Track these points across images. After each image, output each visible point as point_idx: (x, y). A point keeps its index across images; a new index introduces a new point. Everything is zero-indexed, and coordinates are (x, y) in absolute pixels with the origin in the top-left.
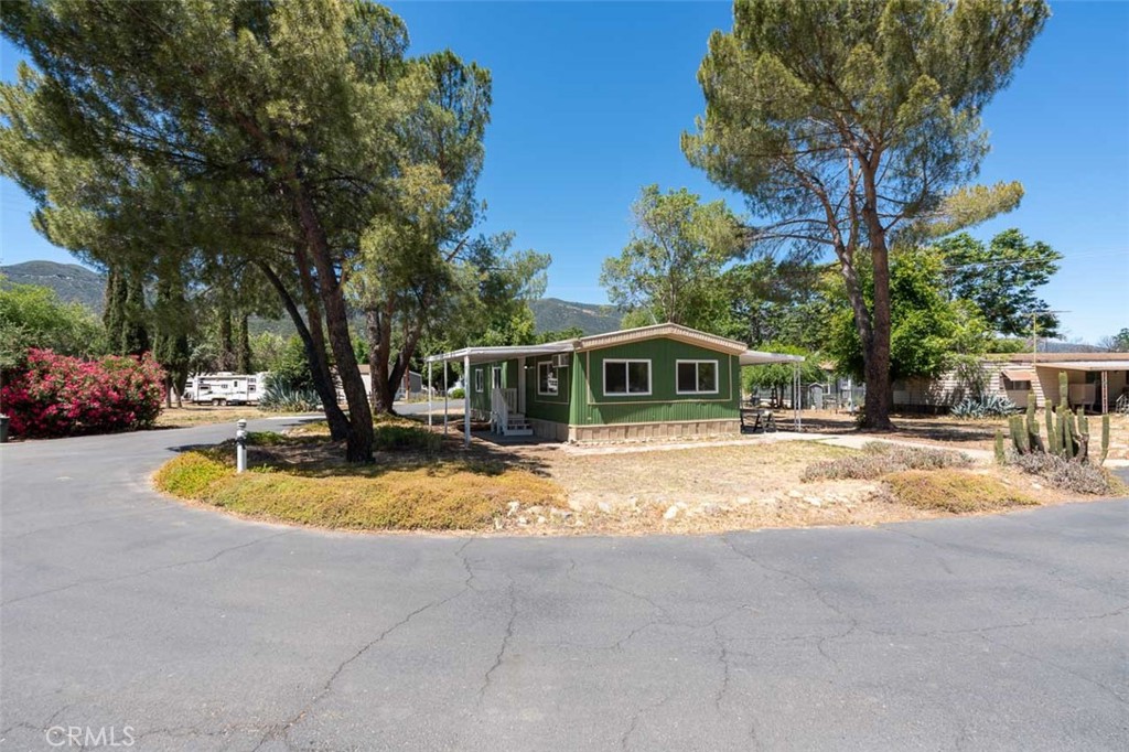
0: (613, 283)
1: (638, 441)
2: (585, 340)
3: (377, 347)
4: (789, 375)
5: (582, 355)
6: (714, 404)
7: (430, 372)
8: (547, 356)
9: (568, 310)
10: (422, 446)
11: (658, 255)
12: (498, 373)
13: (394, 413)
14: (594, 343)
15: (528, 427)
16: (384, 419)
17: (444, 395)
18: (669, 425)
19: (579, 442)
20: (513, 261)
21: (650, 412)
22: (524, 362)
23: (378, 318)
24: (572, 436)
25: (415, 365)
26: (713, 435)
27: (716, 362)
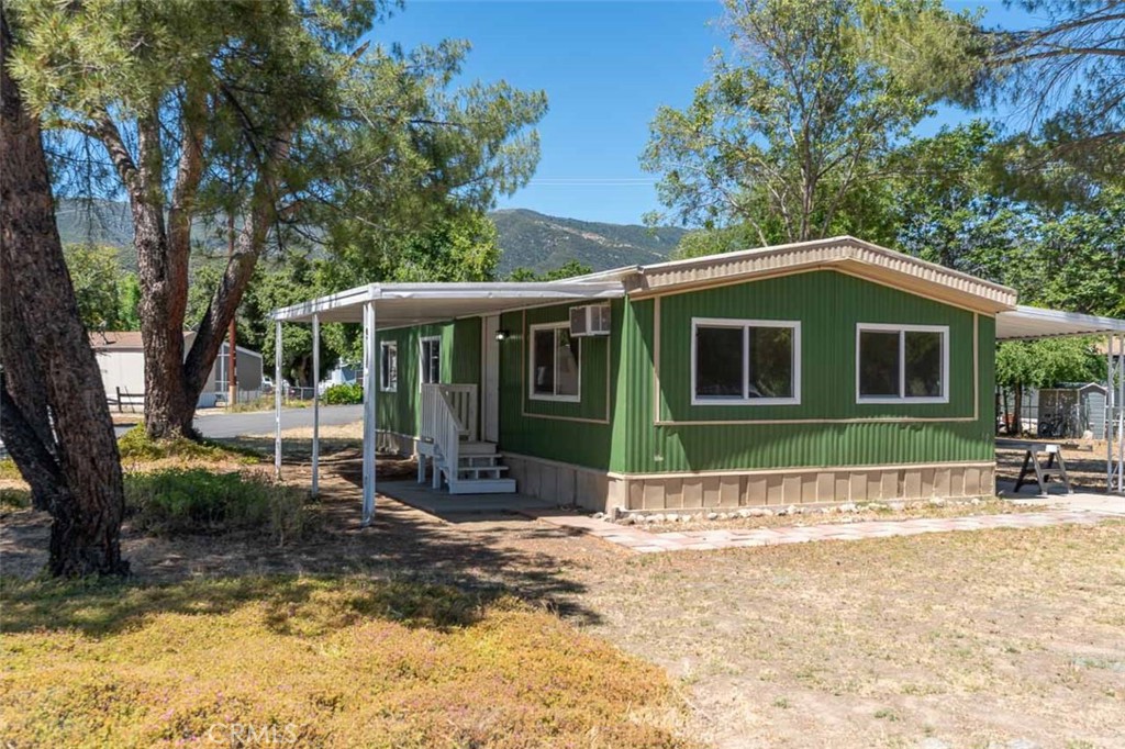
0: (670, 163)
1: (768, 512)
2: (654, 272)
3: (157, 286)
4: (1036, 366)
5: (643, 308)
6: (938, 427)
7: (279, 349)
8: (558, 310)
9: (554, 234)
10: (259, 523)
11: (774, 101)
12: (433, 349)
13: (194, 435)
14: (674, 279)
15: (504, 475)
16: (173, 451)
17: (309, 396)
18: (839, 475)
19: (632, 516)
20: (462, 106)
21: (797, 444)
22: (494, 324)
23: (160, 220)
24: (616, 498)
25: (250, 335)
26: (936, 500)
27: (945, 330)
